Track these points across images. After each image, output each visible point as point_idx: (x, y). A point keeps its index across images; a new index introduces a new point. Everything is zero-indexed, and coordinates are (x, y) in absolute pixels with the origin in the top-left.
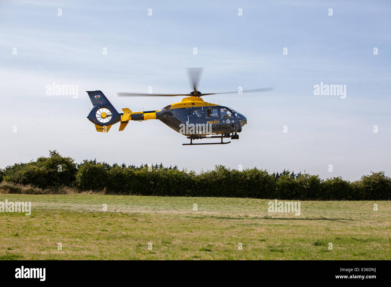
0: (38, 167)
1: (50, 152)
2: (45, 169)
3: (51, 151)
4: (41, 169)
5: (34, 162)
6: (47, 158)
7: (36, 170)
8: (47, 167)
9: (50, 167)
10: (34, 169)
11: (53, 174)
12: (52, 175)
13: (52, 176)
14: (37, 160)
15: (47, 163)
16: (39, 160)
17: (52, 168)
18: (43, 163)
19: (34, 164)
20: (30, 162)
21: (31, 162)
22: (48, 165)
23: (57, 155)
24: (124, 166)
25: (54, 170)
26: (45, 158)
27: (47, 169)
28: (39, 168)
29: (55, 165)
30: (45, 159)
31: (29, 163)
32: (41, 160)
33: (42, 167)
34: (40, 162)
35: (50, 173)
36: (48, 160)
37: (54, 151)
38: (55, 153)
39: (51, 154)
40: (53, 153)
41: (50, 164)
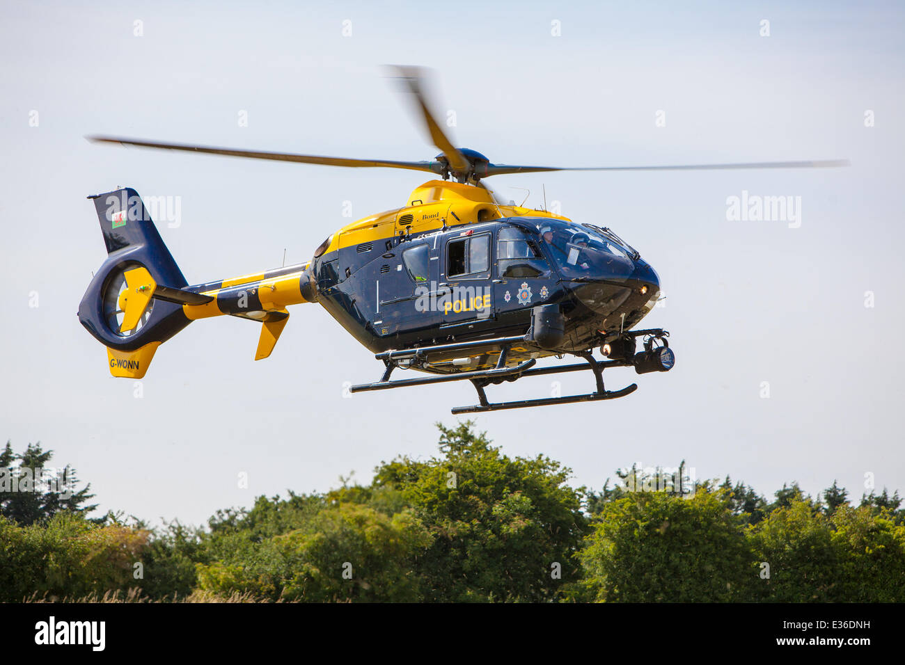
0: (381, 511)
1: (441, 433)
2: (419, 522)
3: (444, 425)
4: (395, 523)
5: (359, 488)
6: (425, 467)
7: (369, 531)
8: (430, 508)
9: (442, 513)
10: (361, 522)
11: (463, 547)
12: (455, 552)
13: (456, 558)
14: (376, 478)
15: (427, 490)
16: (382, 473)
17: (454, 518)
18: (408, 489)
19: (359, 495)
20: (337, 486)
21: (342, 485)
22: (435, 501)
23: (481, 446)
24: (836, 499)
25: (467, 525)
26: (415, 466)
27: (429, 523)
28: (384, 516)
29: (471, 497)
30: (415, 472)
31: (333, 495)
32: (392, 475)
33: (399, 510)
34: (390, 487)
35: (443, 543)
36: (431, 473)
37: (463, 426)
38: (468, 438)
39: (445, 440)
40: (458, 439)
41: (443, 496)
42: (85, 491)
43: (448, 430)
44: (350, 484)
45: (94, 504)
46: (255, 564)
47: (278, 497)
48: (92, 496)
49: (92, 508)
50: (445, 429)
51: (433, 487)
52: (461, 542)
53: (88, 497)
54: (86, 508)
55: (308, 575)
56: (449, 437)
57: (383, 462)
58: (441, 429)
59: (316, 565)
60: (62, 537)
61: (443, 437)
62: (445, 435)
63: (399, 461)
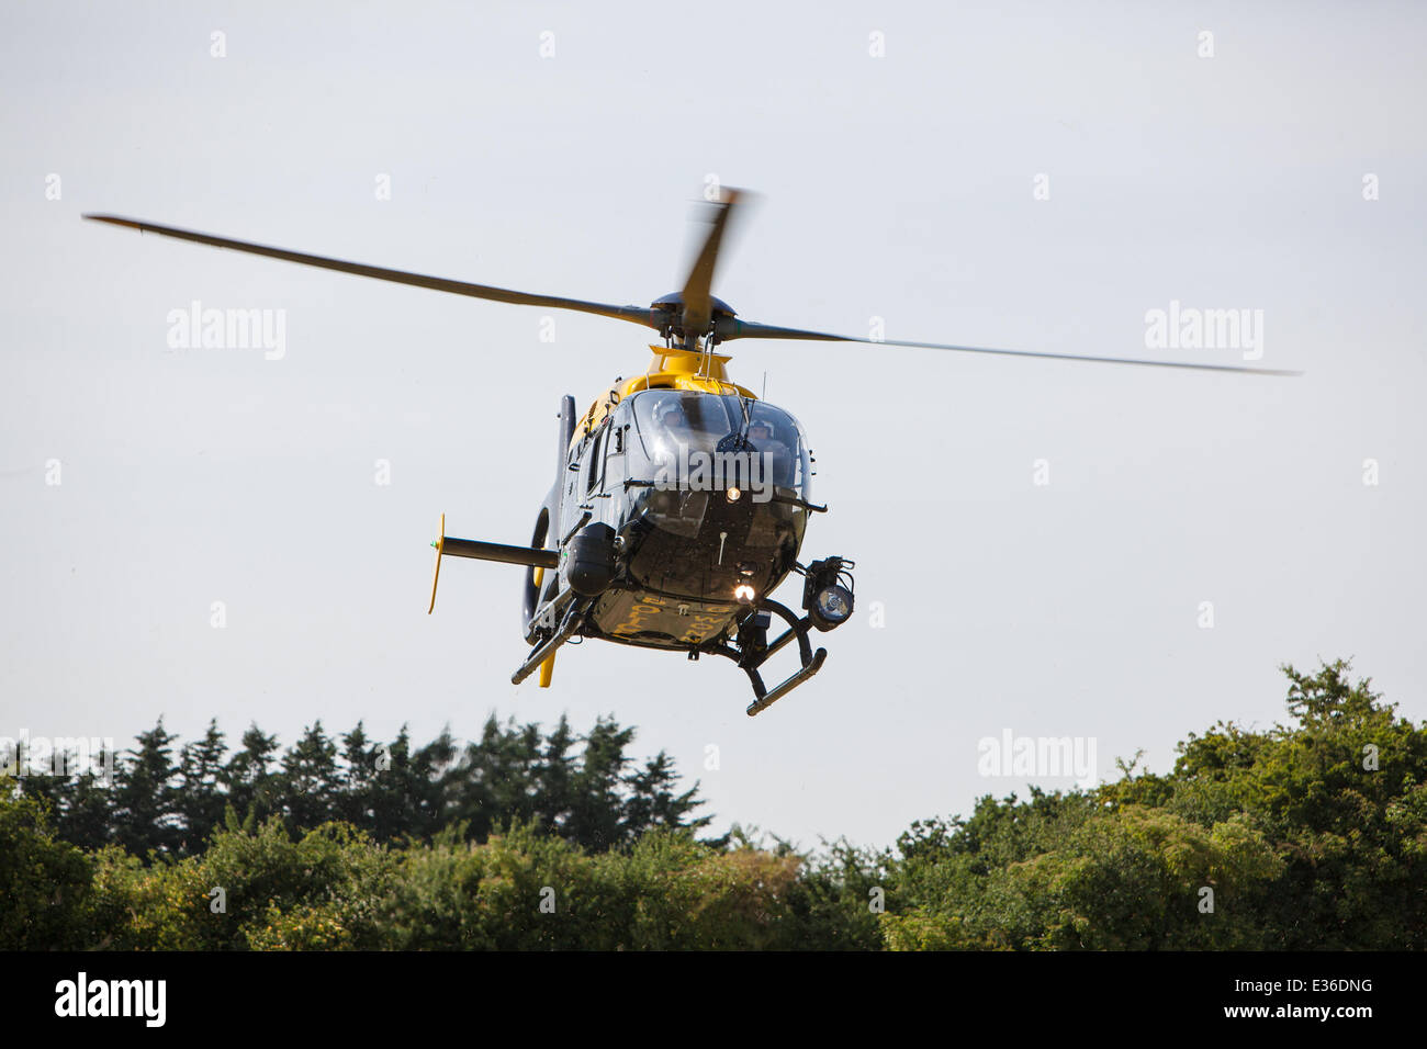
0: (1191, 818)
1: (1291, 682)
2: (1258, 836)
3: (1297, 669)
4: (1218, 838)
5: (1153, 779)
6: (1266, 741)
7: (1171, 853)
8: (1276, 811)
9: (1299, 818)
10: (1157, 837)
11: (1335, 877)
12: (1322, 887)
13: (1326, 899)
14: (1181, 762)
15: (1268, 781)
16: (1191, 753)
17: (1319, 828)
18: (1237, 780)
19: (1153, 792)
20: (1114, 778)
21: (1123, 774)
22: (1283, 800)
23: (1361, 703)
25: (1342, 841)
26: (1248, 740)
27: (1275, 837)
28: (1197, 827)
29: (1348, 792)
30: (1248, 750)
31: (1108, 792)
32: (1209, 755)
33: (1223, 816)
34: (1205, 777)
35: (1301, 868)
36: (1275, 753)
37: (1328, 670)
38: (1337, 690)
39: (1299, 695)
40: (1321, 693)
41: (1298, 792)
42: (692, 793)
43: (1302, 677)
44: (1136, 773)
45: (708, 815)
46: (979, 913)
47: (1015, 797)
48: (703, 802)
49: (705, 822)
50: (1298, 676)
51: (1280, 776)
52: (1333, 868)
53: (697, 804)
54: (695, 822)
55: (1070, 928)
56: (1304, 690)
57: (1192, 735)
58: (1291, 676)
59: (1085, 913)
60: (656, 872)
61: (1294, 689)
62: (1298, 686)
63: (1219, 730)
